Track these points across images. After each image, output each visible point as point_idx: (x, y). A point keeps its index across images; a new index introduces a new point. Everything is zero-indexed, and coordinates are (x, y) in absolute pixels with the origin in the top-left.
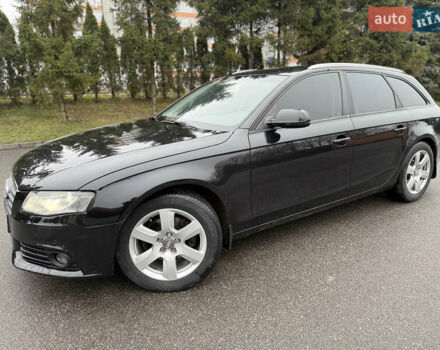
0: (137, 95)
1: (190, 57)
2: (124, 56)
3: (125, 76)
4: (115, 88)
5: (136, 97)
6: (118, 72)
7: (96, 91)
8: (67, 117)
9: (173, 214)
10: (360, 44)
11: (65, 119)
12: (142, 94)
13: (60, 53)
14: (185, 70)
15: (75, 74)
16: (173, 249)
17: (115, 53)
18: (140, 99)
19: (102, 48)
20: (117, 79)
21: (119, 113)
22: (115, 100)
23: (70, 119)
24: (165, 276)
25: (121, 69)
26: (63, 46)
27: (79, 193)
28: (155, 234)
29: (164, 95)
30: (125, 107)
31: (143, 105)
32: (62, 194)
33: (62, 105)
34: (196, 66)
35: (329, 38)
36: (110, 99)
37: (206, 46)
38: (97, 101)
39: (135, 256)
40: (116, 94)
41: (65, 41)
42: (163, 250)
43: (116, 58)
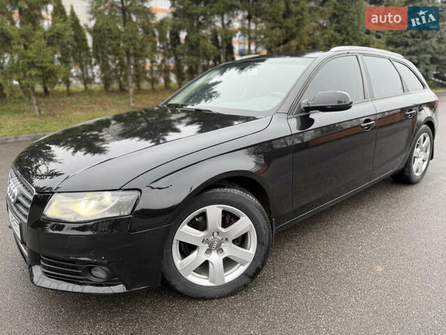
0: (111, 87)
1: (163, 48)
2: (95, 46)
3: (97, 67)
4: (87, 81)
5: (110, 89)
6: (90, 64)
7: (68, 83)
8: (40, 111)
9: (221, 211)
10: (326, 36)
11: (37, 113)
12: (115, 86)
13: (30, 42)
14: (159, 61)
15: (48, 64)
16: (220, 250)
17: (86, 44)
18: (113, 91)
19: (72, 38)
20: (90, 71)
21: (94, 106)
22: (87, 92)
23: (43, 112)
24: (211, 281)
25: (94, 60)
26: (33, 35)
27: (121, 193)
28: (201, 234)
29: (138, 86)
30: (99, 99)
31: (117, 97)
32: (98, 195)
33: (34, 97)
34: (169, 57)
35: (298, 31)
36: (83, 92)
37: (178, 37)
38: (69, 94)
39: (178, 261)
40: (88, 86)
41: (34, 29)
42: (209, 251)
43: (87, 49)
